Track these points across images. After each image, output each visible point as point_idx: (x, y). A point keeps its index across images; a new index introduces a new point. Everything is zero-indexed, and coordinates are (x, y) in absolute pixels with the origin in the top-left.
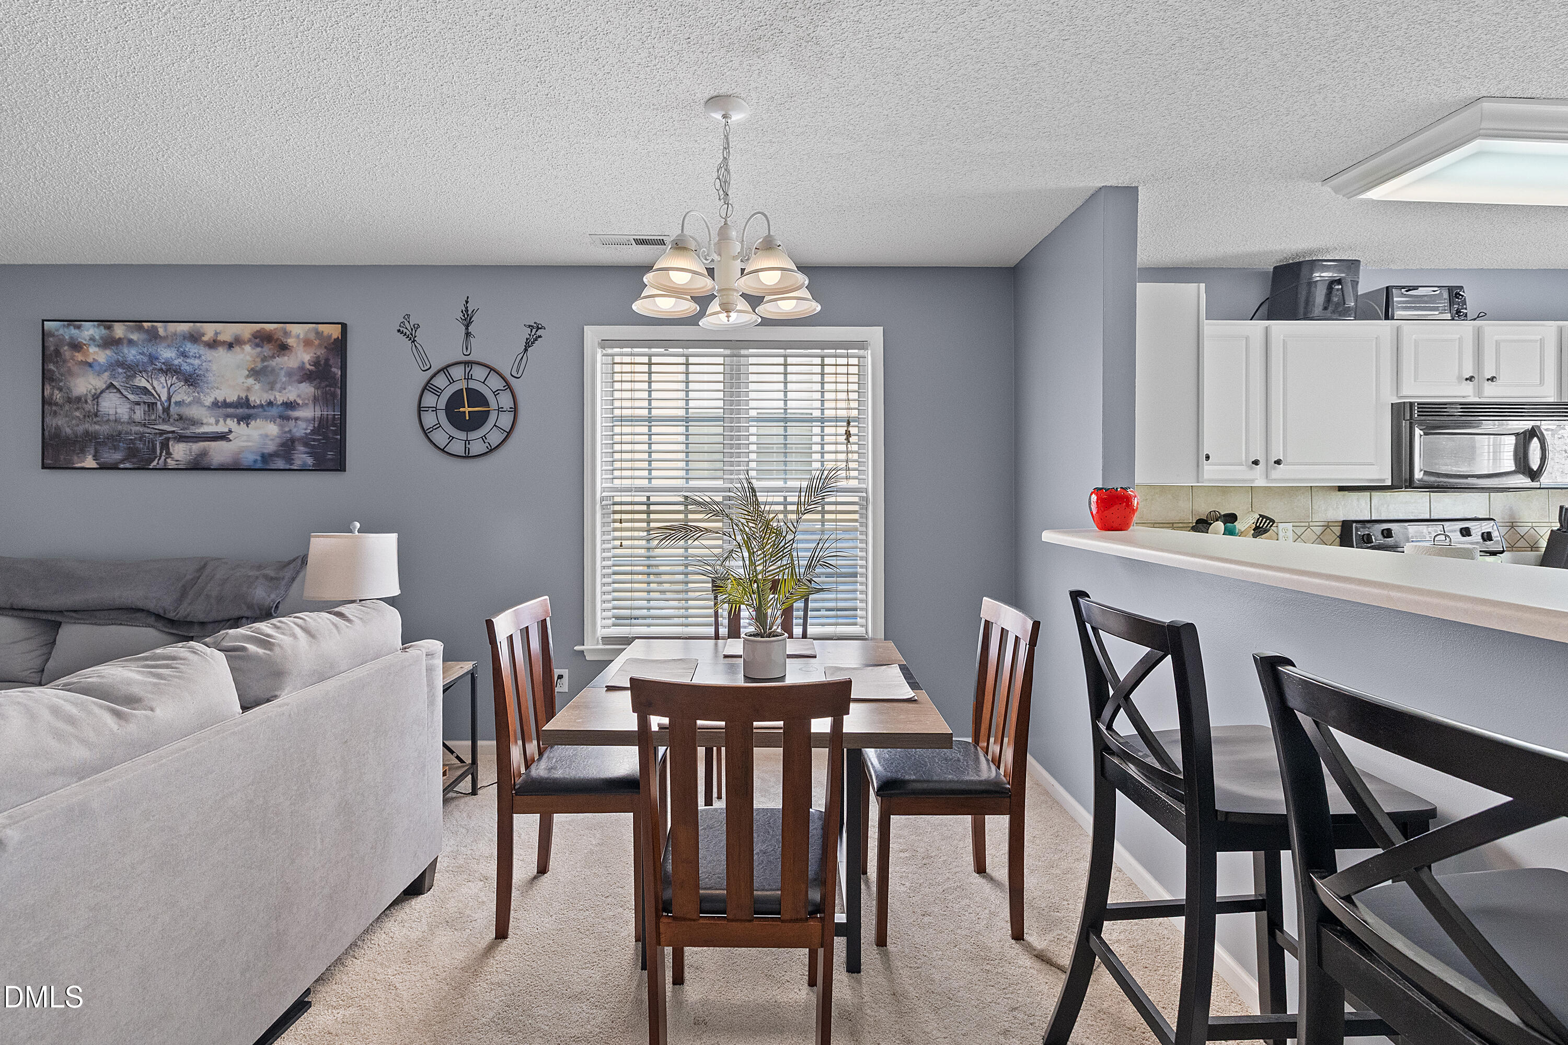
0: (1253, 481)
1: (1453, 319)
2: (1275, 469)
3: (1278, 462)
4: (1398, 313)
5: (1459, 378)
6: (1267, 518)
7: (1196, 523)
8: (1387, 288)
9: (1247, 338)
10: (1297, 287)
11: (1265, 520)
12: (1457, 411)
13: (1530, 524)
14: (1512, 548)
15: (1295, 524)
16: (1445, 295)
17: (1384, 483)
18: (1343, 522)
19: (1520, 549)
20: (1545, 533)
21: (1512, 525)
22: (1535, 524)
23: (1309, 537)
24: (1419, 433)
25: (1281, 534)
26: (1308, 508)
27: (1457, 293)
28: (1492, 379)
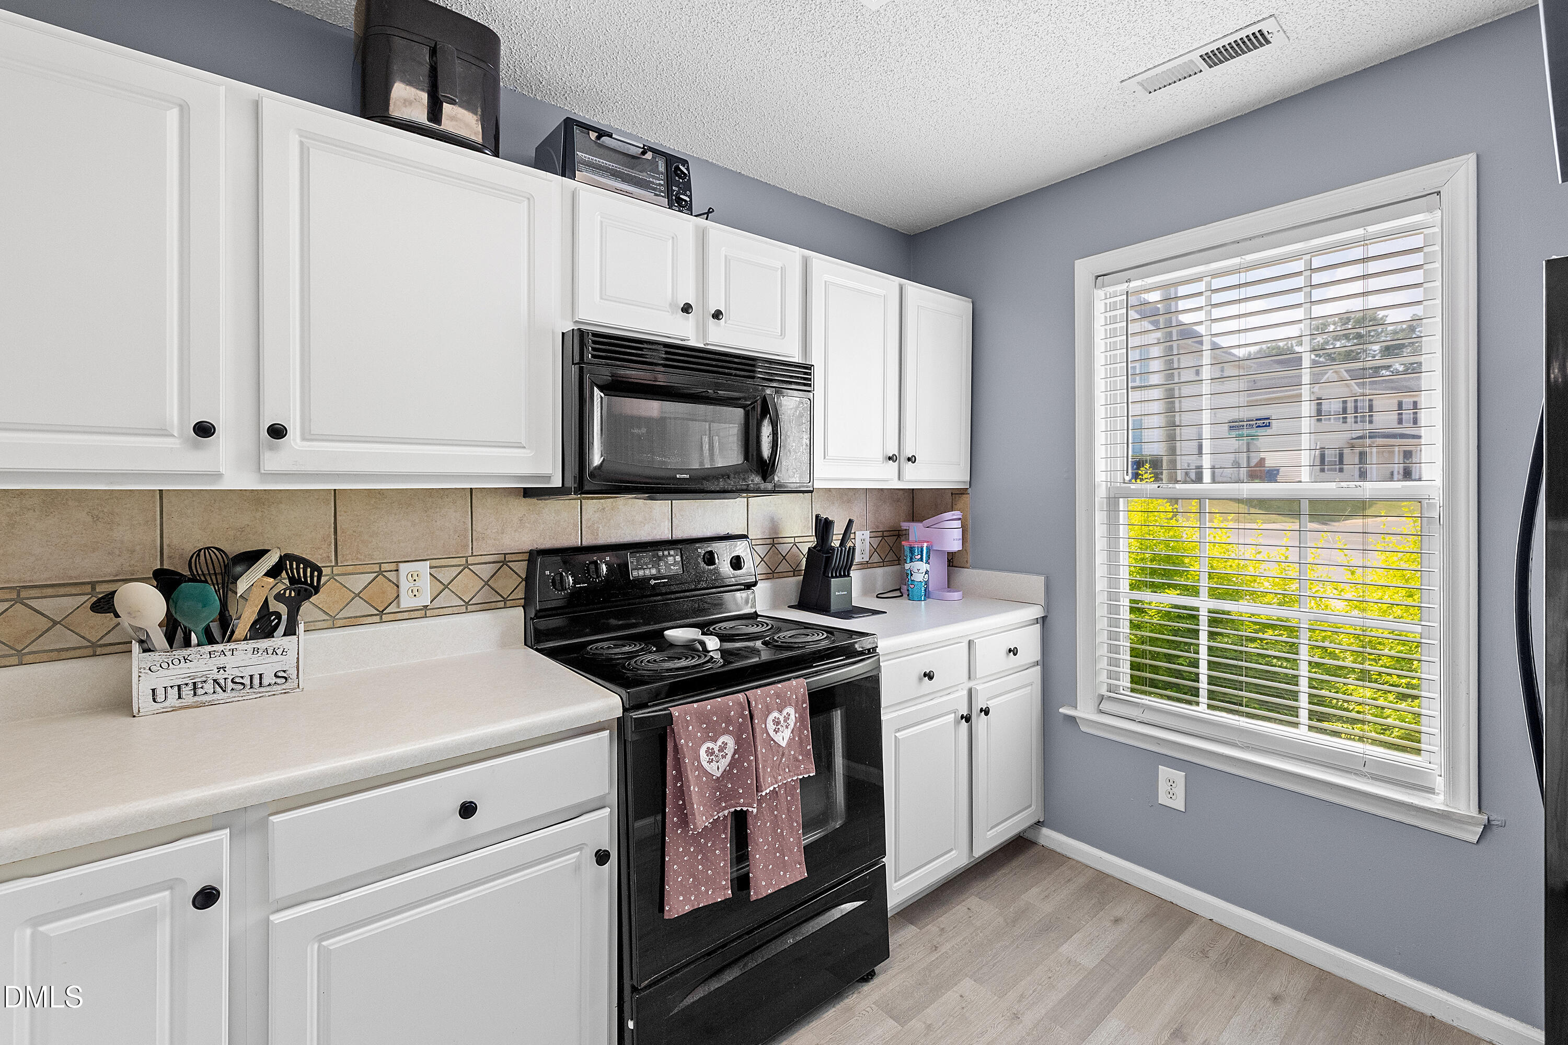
1: (670, 207)
2: (271, 449)
3: (277, 431)
5: (673, 304)
8: (564, 118)
12: (658, 357)
13: (792, 540)
14: (772, 574)
15: (435, 563)
16: (662, 167)
17: (548, 483)
18: (531, 552)
19: (782, 575)
20: (805, 551)
21: (773, 542)
22: (797, 540)
23: (468, 584)
24: (597, 393)
25: (405, 585)
26: (466, 530)
27: (677, 168)
28: (717, 315)
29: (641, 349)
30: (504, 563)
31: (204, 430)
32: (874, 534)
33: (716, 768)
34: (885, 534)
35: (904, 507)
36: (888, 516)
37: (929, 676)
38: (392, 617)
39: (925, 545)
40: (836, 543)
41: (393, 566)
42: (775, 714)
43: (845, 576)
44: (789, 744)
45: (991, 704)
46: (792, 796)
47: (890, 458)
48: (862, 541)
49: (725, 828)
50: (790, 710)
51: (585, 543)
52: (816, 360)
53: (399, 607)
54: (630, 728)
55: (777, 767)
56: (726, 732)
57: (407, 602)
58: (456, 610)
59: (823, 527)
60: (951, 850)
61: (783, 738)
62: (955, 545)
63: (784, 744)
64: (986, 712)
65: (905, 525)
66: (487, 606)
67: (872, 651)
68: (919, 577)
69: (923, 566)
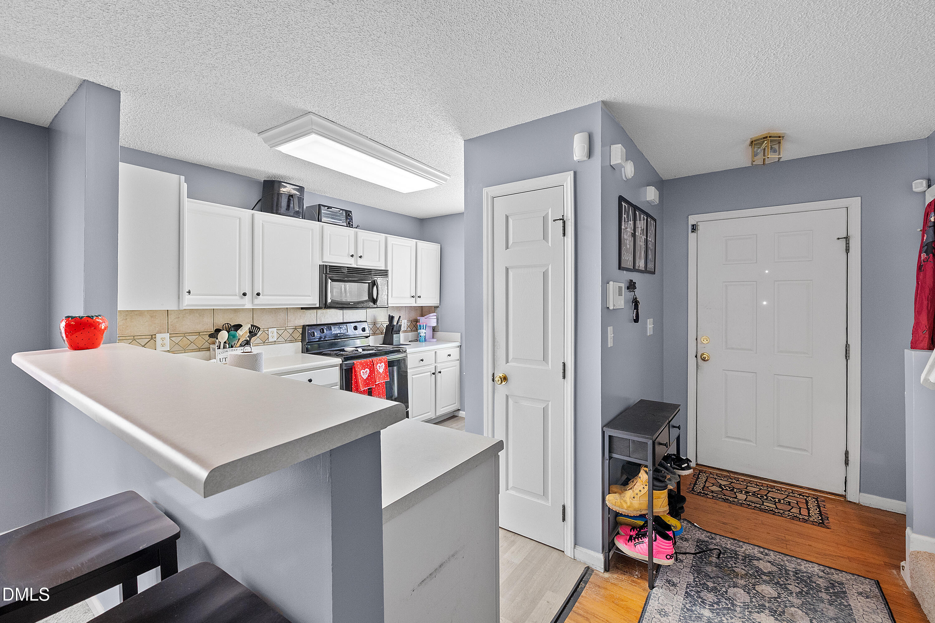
0: (244, 305)
1: (347, 226)
2: (256, 298)
3: (258, 294)
4: (324, 219)
5: (348, 254)
6: (256, 327)
7: (215, 331)
8: (319, 205)
9: (240, 219)
10: (273, 194)
11: (255, 328)
12: (345, 271)
13: (381, 323)
14: (374, 334)
15: (278, 328)
16: (344, 214)
17: (316, 305)
18: (303, 326)
19: (378, 334)
20: (385, 326)
21: (375, 324)
22: (382, 323)
23: (286, 335)
24: (329, 281)
25: (270, 335)
26: (286, 319)
27: (349, 214)
28: (361, 257)
29: (341, 269)
30: (296, 329)
31: (244, 294)
32: (409, 321)
33: (365, 377)
34: (412, 321)
35: (419, 312)
36: (413, 315)
37: (422, 360)
38: (267, 344)
39: (425, 324)
40: (395, 324)
41: (267, 329)
42: (379, 364)
43: (398, 334)
44: (383, 372)
45: (441, 370)
46: (384, 387)
47: (412, 297)
48: (404, 324)
49: (367, 392)
50: (383, 364)
51: (318, 323)
52: (389, 268)
53: (268, 341)
54: (344, 366)
55: (379, 378)
56: (367, 368)
57: (271, 340)
58: (283, 342)
59: (391, 318)
60: (429, 412)
61: (381, 370)
62: (435, 325)
63: (381, 372)
64: (440, 372)
65: (418, 318)
66: (291, 341)
67: (405, 352)
68: (422, 335)
69: (424, 331)
